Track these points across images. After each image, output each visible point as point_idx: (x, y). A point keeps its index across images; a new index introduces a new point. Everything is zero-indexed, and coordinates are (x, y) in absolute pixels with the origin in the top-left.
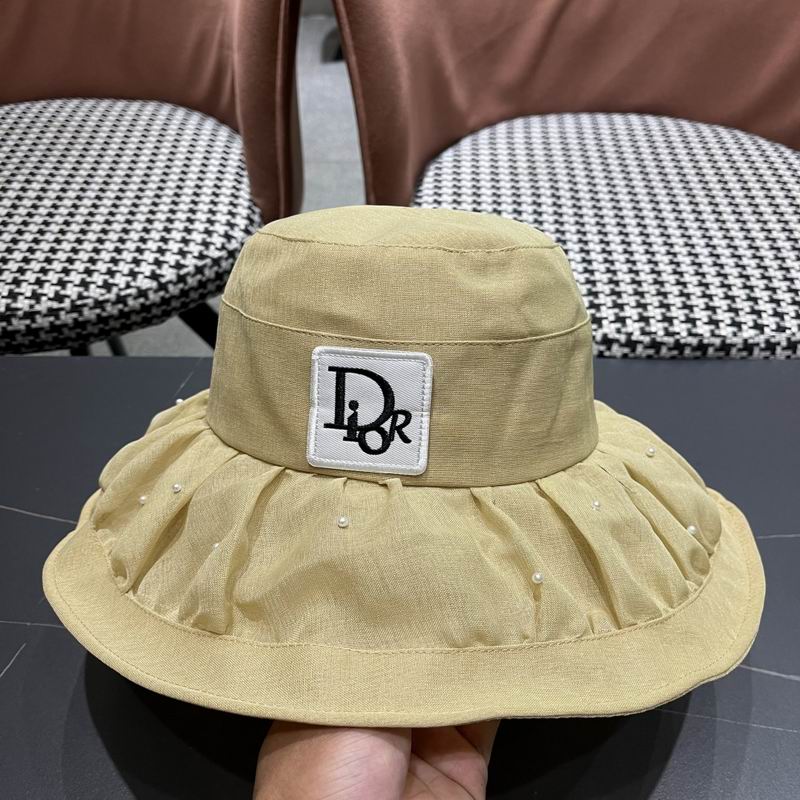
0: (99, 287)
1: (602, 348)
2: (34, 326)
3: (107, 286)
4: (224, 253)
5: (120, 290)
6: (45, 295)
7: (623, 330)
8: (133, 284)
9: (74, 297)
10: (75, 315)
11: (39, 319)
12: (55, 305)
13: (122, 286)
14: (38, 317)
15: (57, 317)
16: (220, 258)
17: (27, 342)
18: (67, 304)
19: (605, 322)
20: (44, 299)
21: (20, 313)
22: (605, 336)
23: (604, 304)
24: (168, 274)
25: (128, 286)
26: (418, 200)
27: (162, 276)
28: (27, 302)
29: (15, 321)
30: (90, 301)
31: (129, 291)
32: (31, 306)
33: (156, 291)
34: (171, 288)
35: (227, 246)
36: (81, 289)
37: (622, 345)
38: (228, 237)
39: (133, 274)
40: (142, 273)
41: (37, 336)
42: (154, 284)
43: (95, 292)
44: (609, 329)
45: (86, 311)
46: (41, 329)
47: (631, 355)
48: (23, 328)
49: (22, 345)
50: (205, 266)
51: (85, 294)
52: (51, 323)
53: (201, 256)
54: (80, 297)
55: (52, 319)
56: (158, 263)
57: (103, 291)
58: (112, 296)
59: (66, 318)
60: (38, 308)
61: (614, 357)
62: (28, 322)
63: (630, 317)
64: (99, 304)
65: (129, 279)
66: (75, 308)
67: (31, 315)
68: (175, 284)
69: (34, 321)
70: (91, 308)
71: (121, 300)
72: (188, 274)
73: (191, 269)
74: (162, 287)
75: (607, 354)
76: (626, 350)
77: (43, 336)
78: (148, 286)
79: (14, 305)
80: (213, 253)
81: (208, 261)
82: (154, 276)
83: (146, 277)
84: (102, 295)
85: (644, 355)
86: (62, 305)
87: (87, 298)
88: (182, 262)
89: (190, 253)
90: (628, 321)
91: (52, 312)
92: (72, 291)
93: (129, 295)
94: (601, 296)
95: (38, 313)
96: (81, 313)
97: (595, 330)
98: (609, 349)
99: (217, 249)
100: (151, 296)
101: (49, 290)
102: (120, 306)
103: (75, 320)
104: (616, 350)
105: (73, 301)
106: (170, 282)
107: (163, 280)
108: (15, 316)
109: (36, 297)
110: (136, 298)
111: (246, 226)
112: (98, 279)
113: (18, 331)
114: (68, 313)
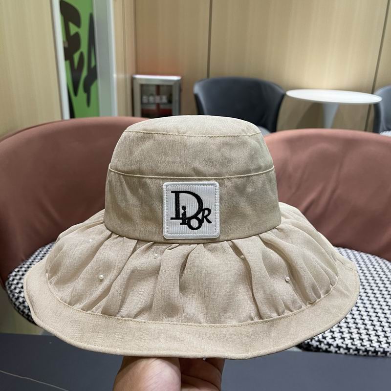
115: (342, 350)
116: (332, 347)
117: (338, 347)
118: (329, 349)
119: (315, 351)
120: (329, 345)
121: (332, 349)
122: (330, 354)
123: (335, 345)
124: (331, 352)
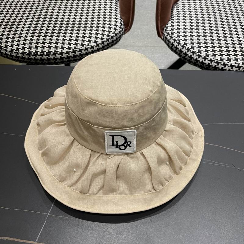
0: (80, 45)
1: (230, 68)
2: (62, 57)
3: (82, 45)
4: (114, 35)
5: (86, 46)
6: (65, 47)
7: (237, 63)
8: (89, 44)
9: (73, 48)
10: (74, 54)
11: (64, 55)
12: (68, 50)
13: (87, 45)
14: (63, 54)
15: (69, 54)
16: (113, 36)
17: (60, 61)
18: (71, 50)
19: (232, 60)
20: (65, 48)
21: (59, 53)
22: (231, 64)
23: (232, 55)
24: (99, 41)
25: (88, 45)
26: (172, 18)
27: (98, 42)
28: (60, 49)
29: (57, 55)
30: (78, 49)
31: (88, 46)
32: (62, 51)
33: (96, 47)
34: (100, 45)
35: (115, 32)
36: (75, 46)
37: (236, 67)
38: (115, 29)
39: (89, 41)
40: (92, 41)
41: (63, 60)
42: (96, 44)
43: (79, 47)
44: (233, 62)
45: (77, 52)
46: (64, 57)
47: (239, 70)
48: (59, 57)
49: (58, 62)
50: (109, 38)
51: (76, 47)
52: (67, 56)
53: (108, 36)
54: (75, 48)
55: (67, 55)
56: (96, 38)
57: (81, 46)
58: (84, 48)
59: (71, 54)
60: (63, 51)
61: (233, 71)
62: (61, 55)
63: (239, 59)
64: (80, 50)
65: (89, 43)
66: (74, 52)
67: (61, 53)
68: (101, 44)
69: (62, 55)
70: (78, 52)
71: (86, 49)
72: (105, 41)
73: (105, 40)
74: (98, 45)
75: (231, 70)
76: (237, 69)
77: (64, 60)
78: (94, 45)
79: (57, 50)
80: (112, 35)
81: (110, 37)
82: (95, 42)
83: (93, 42)
84: (81, 48)
85: (242, 70)
86: (70, 51)
87: (77, 48)
88: (103, 37)
89: (105, 34)
90: (239, 60)
91: (68, 53)
92: (73, 46)
93: (89, 48)
94: (230, 52)
95: (64, 53)
96: (75, 53)
97: (228, 63)
98: (232, 68)
99: (112, 33)
100: (95, 48)
101: (66, 46)
102: (86, 51)
103: (74, 55)
104: (234, 69)
105: (73, 49)
106: (100, 44)
107: (98, 43)
108: (57, 54)
109: (63, 48)
110: (90, 49)
111: (120, 26)
112: (80, 42)
113: (58, 58)
114: (72, 53)
115: (234, 68)
116: (227, 67)
117: (232, 66)
118: (224, 68)
119: (213, 70)
120: (225, 65)
121: (227, 68)
122: (225, 71)
123: (229, 65)
124: (225, 70)
